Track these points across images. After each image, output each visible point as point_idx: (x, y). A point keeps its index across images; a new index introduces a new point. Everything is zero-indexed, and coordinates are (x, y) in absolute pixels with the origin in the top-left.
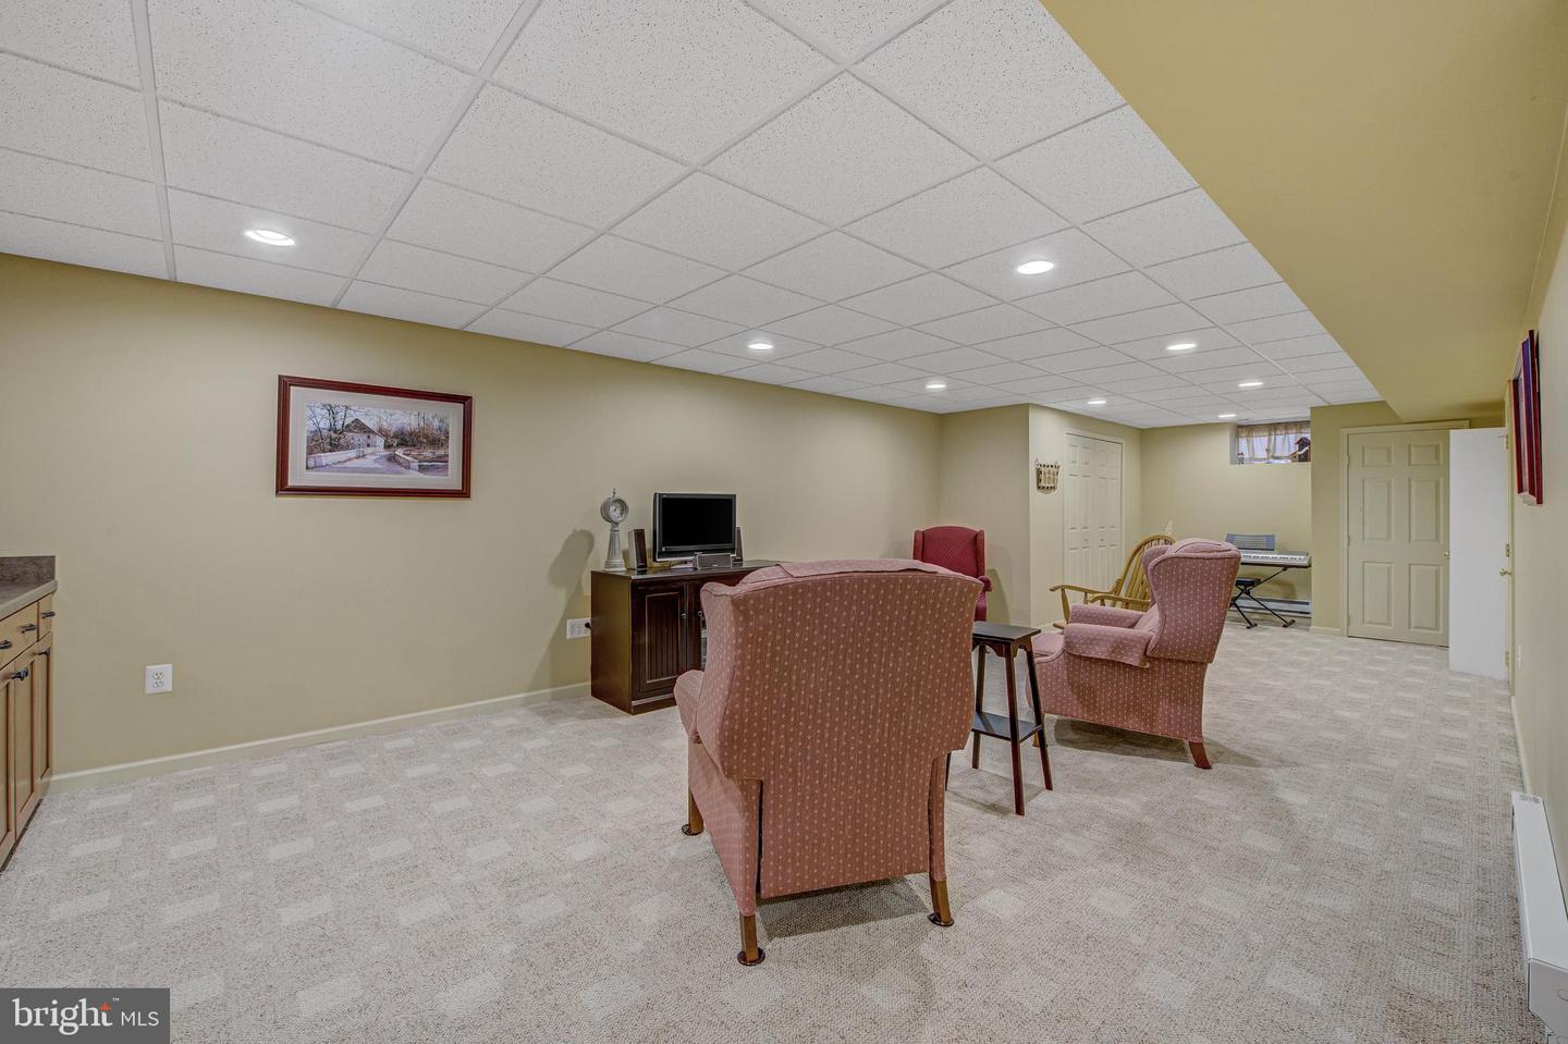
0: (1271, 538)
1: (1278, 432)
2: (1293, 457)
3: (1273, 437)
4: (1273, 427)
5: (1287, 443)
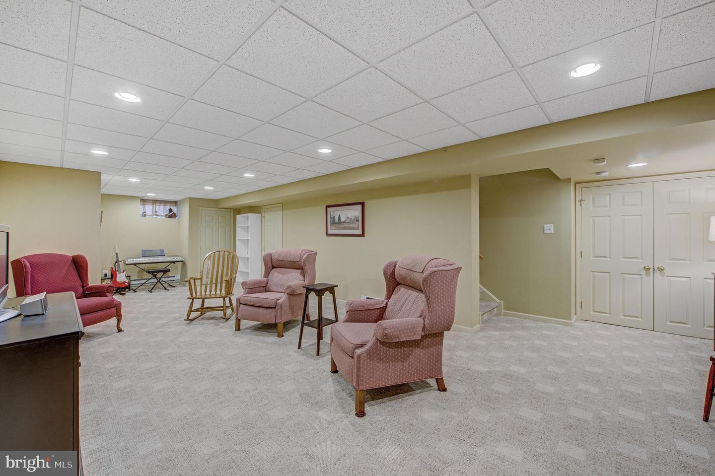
0: (162, 251)
1: (157, 204)
2: (166, 216)
3: (154, 206)
4: (155, 202)
5: (163, 210)
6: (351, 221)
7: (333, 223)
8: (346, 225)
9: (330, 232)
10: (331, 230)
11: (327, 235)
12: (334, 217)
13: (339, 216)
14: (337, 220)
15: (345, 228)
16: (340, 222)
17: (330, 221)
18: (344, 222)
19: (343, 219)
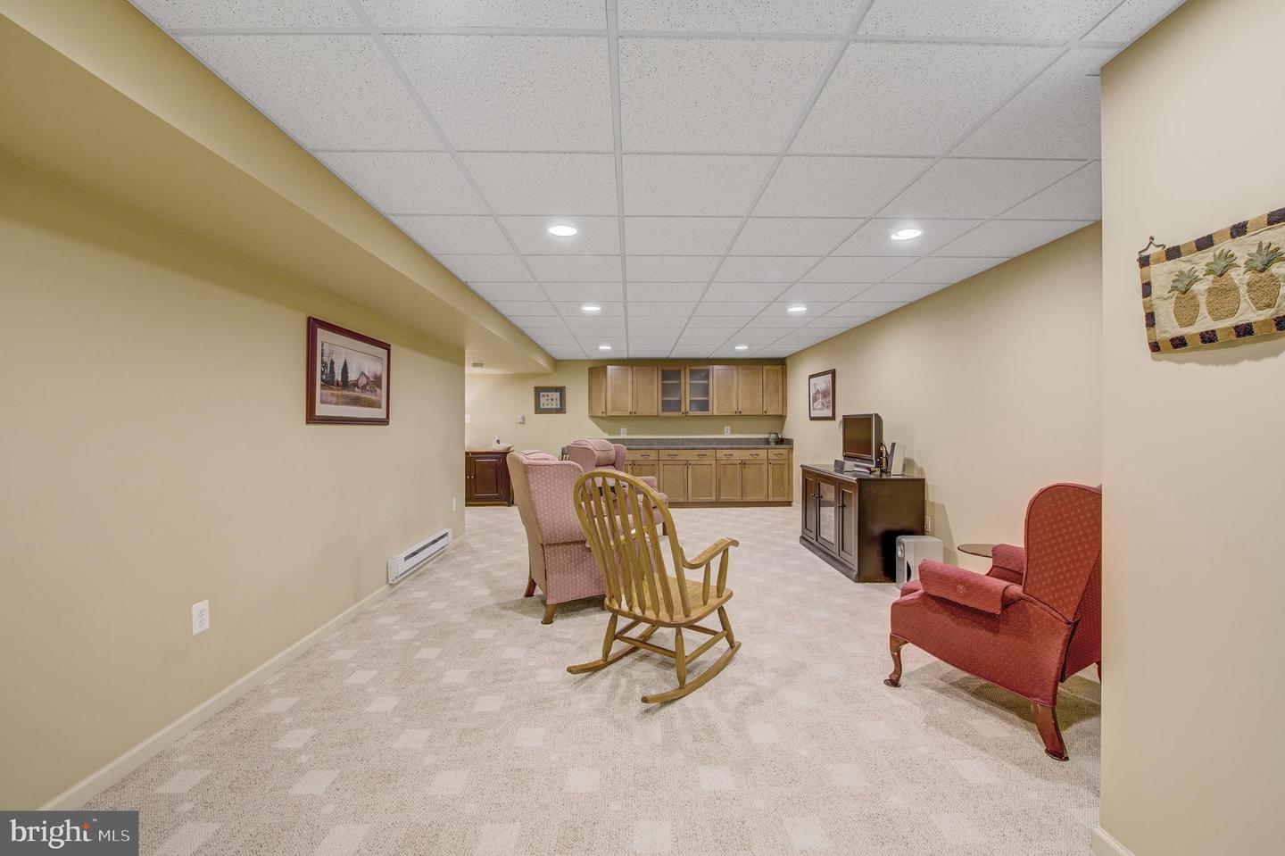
6: (368, 384)
7: (329, 383)
8: (357, 393)
9: (322, 410)
10: (322, 402)
11: (312, 418)
12: (332, 363)
13: (345, 363)
14: (338, 377)
15: (356, 402)
16: (345, 384)
17: (323, 372)
18: (355, 384)
19: (352, 377)
